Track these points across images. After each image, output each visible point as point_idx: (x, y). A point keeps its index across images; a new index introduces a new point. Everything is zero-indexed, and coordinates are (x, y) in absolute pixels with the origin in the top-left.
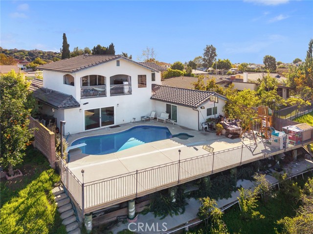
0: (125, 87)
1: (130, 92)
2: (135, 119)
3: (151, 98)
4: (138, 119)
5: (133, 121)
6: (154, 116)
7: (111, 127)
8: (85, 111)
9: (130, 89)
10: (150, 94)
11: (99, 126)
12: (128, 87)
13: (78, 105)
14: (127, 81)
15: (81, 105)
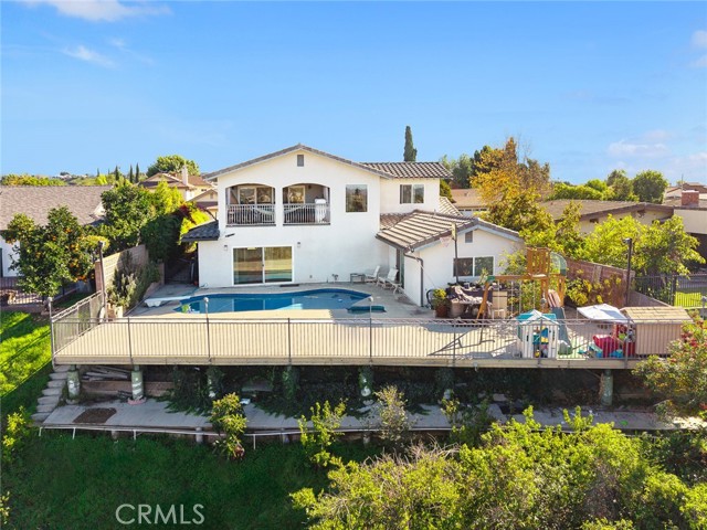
0: (317, 209)
1: (327, 221)
2: (336, 276)
4: (344, 278)
5: (332, 279)
6: (375, 275)
7: (282, 286)
8: (235, 250)
9: (328, 213)
10: (376, 227)
11: (261, 282)
12: (324, 209)
13: (215, 237)
14: (323, 197)
15: (222, 237)
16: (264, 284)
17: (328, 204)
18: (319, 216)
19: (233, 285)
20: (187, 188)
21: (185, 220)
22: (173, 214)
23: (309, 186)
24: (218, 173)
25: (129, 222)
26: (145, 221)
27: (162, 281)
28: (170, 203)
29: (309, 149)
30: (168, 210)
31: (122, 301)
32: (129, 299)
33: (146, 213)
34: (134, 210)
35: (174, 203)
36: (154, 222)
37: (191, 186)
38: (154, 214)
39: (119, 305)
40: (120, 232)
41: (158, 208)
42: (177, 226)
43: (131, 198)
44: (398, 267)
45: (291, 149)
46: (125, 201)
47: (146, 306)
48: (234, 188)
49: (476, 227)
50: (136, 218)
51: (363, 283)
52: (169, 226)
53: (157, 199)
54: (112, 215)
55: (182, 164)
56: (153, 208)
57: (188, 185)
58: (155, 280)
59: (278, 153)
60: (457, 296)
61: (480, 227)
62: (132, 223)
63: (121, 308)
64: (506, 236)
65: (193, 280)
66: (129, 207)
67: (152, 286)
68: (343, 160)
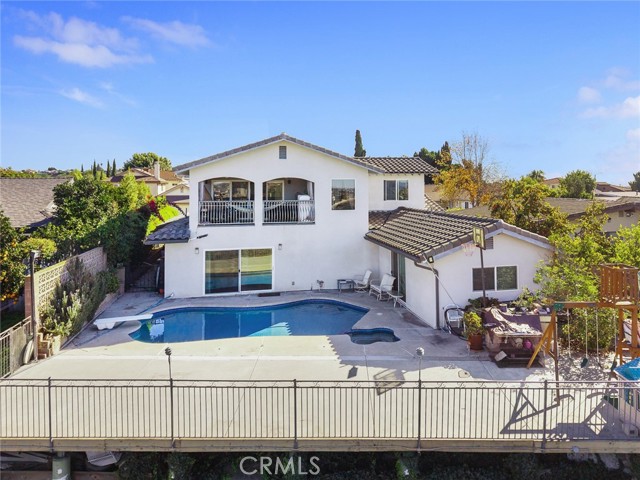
0: (301, 206)
1: (311, 220)
2: (321, 283)
3: (367, 238)
4: (330, 285)
5: (317, 287)
6: (365, 282)
7: (260, 295)
8: (207, 252)
9: (312, 212)
10: (365, 226)
11: (236, 290)
12: (308, 206)
13: (185, 238)
14: (306, 193)
15: (193, 238)
16: (241, 293)
17: (312, 201)
18: (303, 215)
19: (204, 295)
20: (158, 183)
21: (152, 216)
22: (139, 210)
23: (289, 181)
24: (191, 164)
25: (84, 221)
26: (105, 219)
27: (122, 289)
28: (136, 198)
29: (294, 140)
30: (133, 206)
31: (59, 329)
32: (70, 324)
33: (105, 210)
34: (91, 206)
35: (140, 198)
36: (114, 221)
37: (162, 180)
38: (116, 210)
39: (56, 334)
40: (72, 233)
41: (121, 204)
42: (141, 224)
43: (88, 193)
44: (394, 273)
45: (273, 139)
46: (82, 195)
47: (96, 329)
48: (208, 182)
49: (499, 231)
50: (93, 216)
51: (352, 290)
52: (133, 224)
53: (121, 193)
54: (64, 213)
55: (155, 160)
56: (115, 204)
57: (159, 179)
58: (111, 290)
59: (258, 144)
60: (498, 324)
61: (505, 231)
62: (88, 221)
63: (58, 338)
64: (533, 241)
65: (158, 288)
66: (86, 203)
67: (108, 297)
68: (330, 152)
